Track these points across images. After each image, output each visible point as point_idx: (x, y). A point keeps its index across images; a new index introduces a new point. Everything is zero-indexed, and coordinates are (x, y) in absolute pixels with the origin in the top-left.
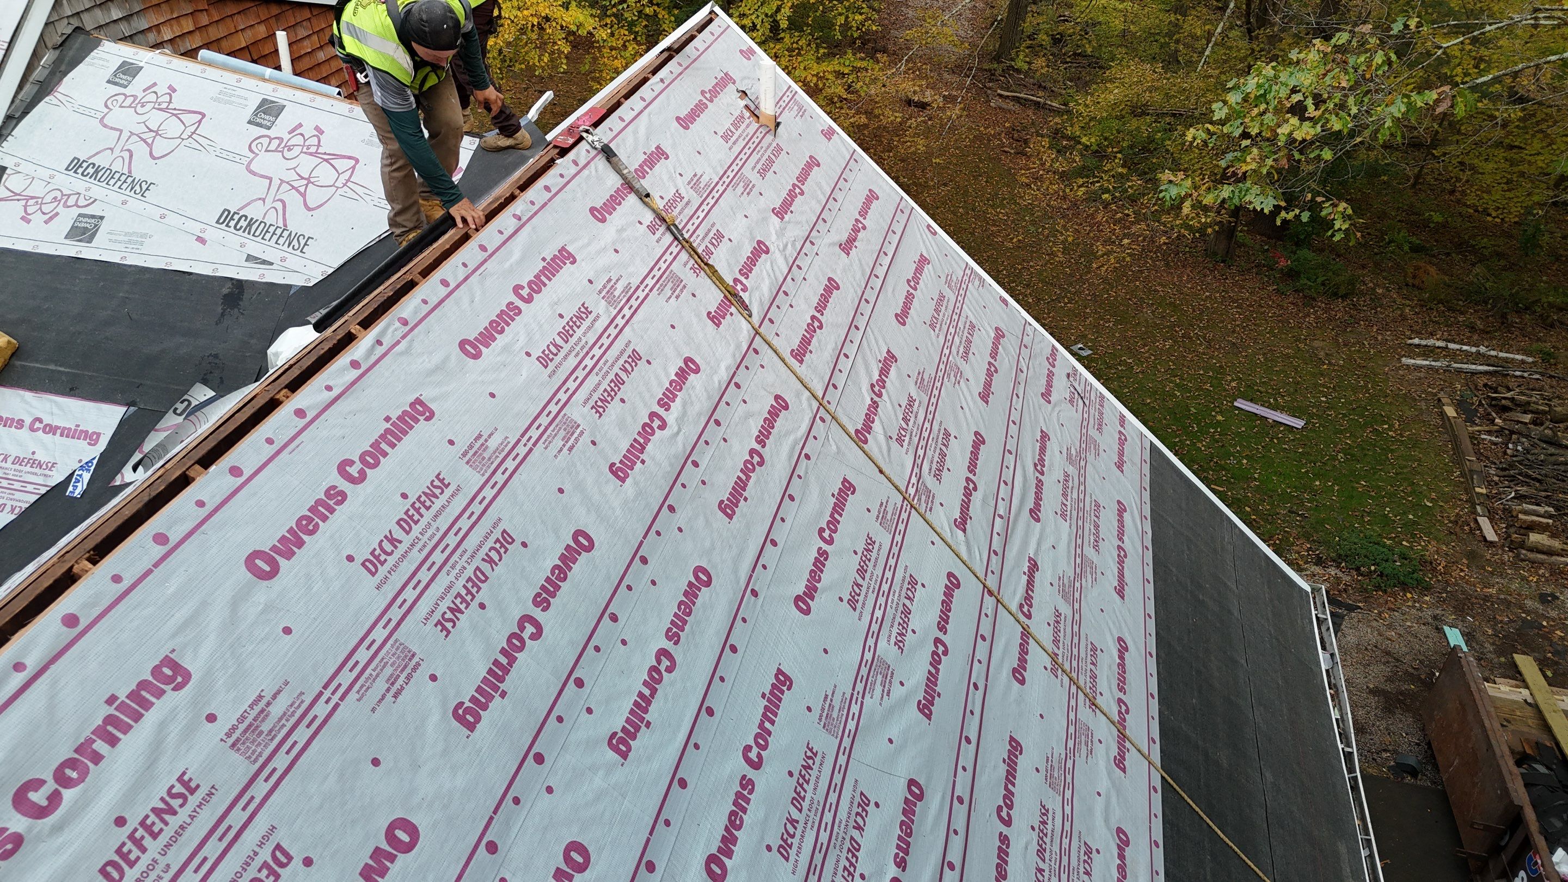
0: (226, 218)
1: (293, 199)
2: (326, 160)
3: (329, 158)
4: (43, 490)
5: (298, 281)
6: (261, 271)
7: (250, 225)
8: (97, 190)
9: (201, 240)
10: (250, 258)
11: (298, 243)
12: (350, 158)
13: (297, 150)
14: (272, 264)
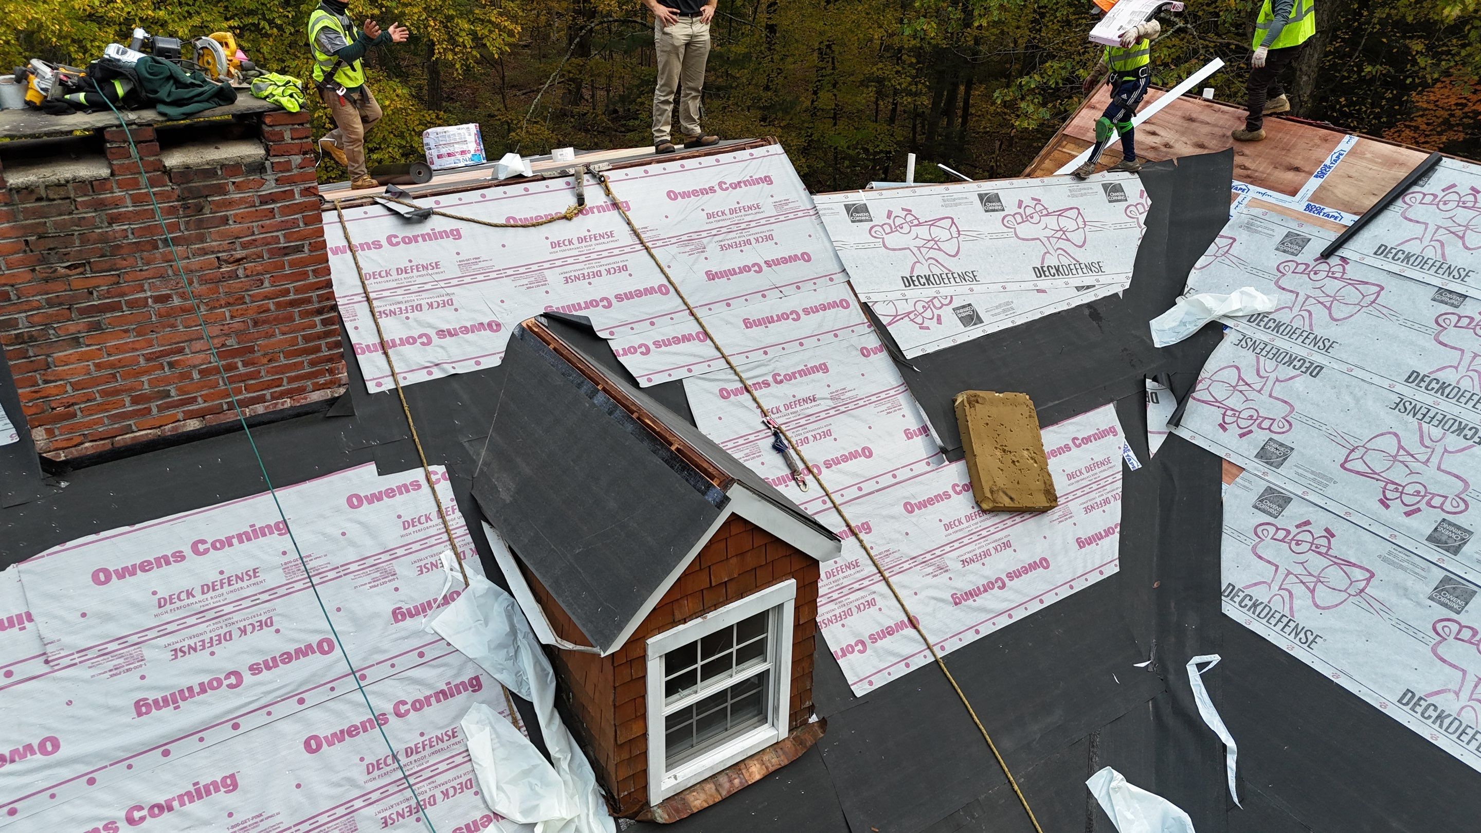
0: (1040, 272)
1: (1063, 244)
2: (1059, 215)
3: (1060, 213)
4: (1120, 476)
5: (1119, 289)
6: (1093, 293)
7: (1058, 270)
8: (946, 290)
9: (1044, 291)
10: (1078, 289)
11: (1094, 267)
12: (1071, 209)
13: (1035, 215)
14: (1094, 286)
